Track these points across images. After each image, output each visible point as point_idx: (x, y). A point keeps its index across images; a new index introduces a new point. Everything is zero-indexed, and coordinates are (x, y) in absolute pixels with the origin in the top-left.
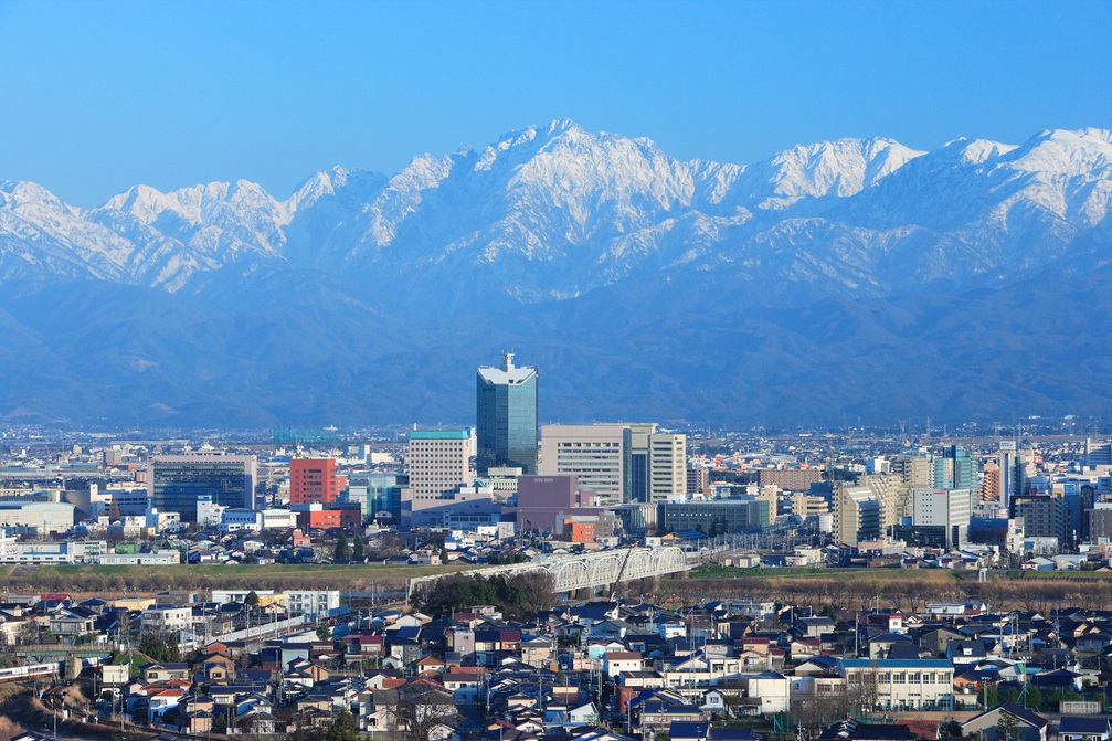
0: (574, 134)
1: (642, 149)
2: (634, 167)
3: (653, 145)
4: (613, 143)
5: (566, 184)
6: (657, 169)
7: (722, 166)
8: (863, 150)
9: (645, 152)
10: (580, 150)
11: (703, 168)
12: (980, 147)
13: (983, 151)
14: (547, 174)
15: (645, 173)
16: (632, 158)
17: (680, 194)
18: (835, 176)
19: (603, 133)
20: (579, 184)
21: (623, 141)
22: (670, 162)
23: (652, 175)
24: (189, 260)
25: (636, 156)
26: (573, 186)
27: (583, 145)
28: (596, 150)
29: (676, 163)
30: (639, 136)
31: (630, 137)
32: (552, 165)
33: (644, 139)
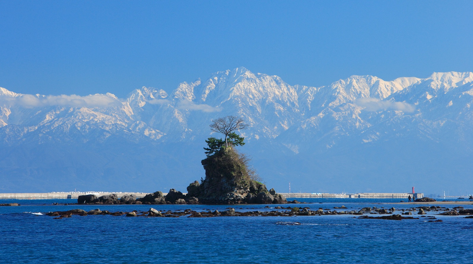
0: (248, 74)
1: (275, 80)
2: (273, 88)
3: (280, 79)
4: (264, 78)
5: (251, 96)
6: (282, 89)
7: (309, 88)
8: (367, 81)
9: (277, 82)
10: (252, 81)
11: (301, 89)
12: (436, 84)
13: (438, 85)
14: (243, 91)
15: (278, 91)
16: (272, 84)
17: (293, 100)
18: (359, 93)
19: (259, 74)
20: (256, 96)
21: (267, 77)
22: (287, 86)
23: (281, 92)
24: (152, 131)
25: (273, 84)
26: (254, 97)
27: (253, 79)
28: (258, 81)
29: (289, 86)
30: (273, 75)
31: (270, 75)
32: (244, 88)
33: (275, 76)
